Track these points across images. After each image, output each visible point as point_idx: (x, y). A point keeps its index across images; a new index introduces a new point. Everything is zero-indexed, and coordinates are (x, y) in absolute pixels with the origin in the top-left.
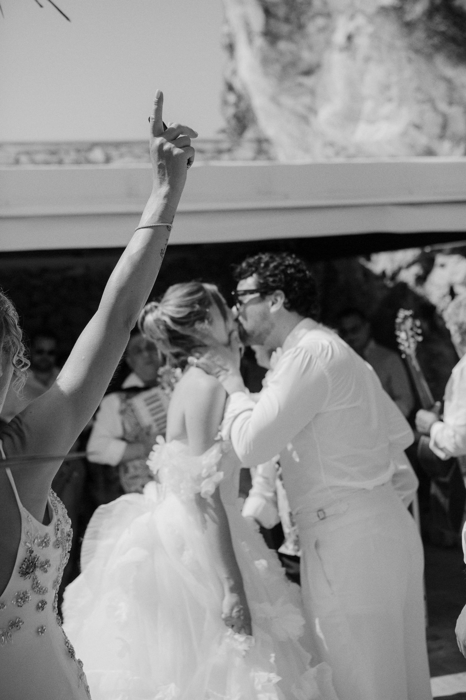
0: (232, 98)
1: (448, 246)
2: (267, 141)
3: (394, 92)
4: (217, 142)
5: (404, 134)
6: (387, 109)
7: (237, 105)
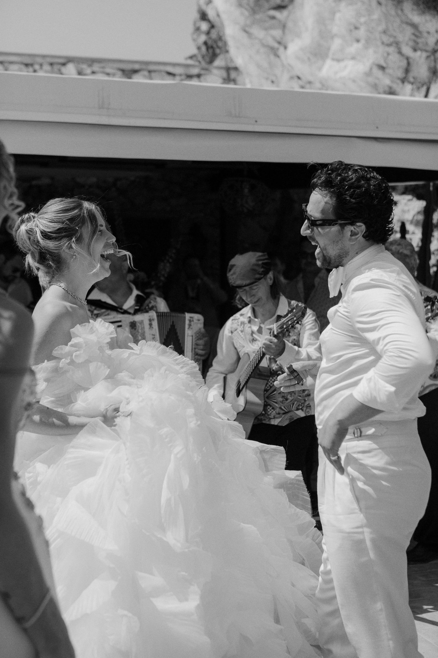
0: (204, 26)
1: (401, 185)
2: (236, 69)
3: (362, 33)
4: (187, 66)
5: (369, 74)
6: (354, 48)
7: (208, 33)
